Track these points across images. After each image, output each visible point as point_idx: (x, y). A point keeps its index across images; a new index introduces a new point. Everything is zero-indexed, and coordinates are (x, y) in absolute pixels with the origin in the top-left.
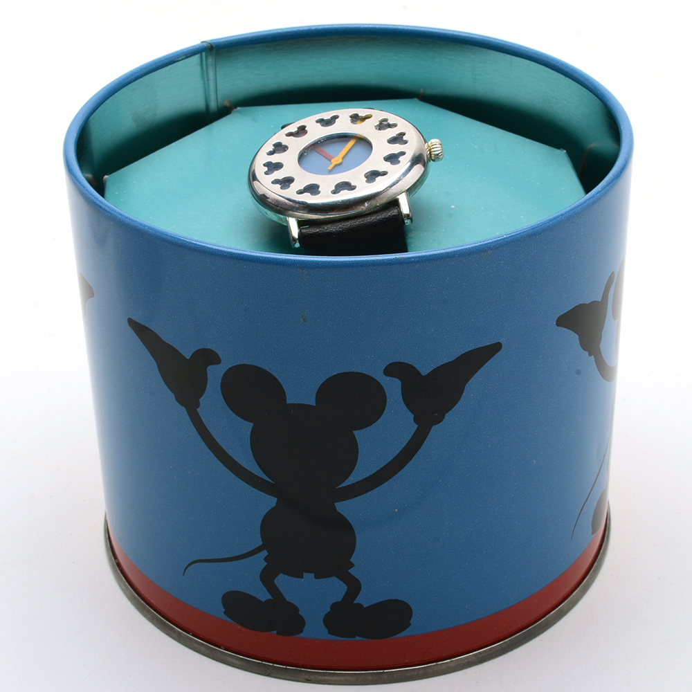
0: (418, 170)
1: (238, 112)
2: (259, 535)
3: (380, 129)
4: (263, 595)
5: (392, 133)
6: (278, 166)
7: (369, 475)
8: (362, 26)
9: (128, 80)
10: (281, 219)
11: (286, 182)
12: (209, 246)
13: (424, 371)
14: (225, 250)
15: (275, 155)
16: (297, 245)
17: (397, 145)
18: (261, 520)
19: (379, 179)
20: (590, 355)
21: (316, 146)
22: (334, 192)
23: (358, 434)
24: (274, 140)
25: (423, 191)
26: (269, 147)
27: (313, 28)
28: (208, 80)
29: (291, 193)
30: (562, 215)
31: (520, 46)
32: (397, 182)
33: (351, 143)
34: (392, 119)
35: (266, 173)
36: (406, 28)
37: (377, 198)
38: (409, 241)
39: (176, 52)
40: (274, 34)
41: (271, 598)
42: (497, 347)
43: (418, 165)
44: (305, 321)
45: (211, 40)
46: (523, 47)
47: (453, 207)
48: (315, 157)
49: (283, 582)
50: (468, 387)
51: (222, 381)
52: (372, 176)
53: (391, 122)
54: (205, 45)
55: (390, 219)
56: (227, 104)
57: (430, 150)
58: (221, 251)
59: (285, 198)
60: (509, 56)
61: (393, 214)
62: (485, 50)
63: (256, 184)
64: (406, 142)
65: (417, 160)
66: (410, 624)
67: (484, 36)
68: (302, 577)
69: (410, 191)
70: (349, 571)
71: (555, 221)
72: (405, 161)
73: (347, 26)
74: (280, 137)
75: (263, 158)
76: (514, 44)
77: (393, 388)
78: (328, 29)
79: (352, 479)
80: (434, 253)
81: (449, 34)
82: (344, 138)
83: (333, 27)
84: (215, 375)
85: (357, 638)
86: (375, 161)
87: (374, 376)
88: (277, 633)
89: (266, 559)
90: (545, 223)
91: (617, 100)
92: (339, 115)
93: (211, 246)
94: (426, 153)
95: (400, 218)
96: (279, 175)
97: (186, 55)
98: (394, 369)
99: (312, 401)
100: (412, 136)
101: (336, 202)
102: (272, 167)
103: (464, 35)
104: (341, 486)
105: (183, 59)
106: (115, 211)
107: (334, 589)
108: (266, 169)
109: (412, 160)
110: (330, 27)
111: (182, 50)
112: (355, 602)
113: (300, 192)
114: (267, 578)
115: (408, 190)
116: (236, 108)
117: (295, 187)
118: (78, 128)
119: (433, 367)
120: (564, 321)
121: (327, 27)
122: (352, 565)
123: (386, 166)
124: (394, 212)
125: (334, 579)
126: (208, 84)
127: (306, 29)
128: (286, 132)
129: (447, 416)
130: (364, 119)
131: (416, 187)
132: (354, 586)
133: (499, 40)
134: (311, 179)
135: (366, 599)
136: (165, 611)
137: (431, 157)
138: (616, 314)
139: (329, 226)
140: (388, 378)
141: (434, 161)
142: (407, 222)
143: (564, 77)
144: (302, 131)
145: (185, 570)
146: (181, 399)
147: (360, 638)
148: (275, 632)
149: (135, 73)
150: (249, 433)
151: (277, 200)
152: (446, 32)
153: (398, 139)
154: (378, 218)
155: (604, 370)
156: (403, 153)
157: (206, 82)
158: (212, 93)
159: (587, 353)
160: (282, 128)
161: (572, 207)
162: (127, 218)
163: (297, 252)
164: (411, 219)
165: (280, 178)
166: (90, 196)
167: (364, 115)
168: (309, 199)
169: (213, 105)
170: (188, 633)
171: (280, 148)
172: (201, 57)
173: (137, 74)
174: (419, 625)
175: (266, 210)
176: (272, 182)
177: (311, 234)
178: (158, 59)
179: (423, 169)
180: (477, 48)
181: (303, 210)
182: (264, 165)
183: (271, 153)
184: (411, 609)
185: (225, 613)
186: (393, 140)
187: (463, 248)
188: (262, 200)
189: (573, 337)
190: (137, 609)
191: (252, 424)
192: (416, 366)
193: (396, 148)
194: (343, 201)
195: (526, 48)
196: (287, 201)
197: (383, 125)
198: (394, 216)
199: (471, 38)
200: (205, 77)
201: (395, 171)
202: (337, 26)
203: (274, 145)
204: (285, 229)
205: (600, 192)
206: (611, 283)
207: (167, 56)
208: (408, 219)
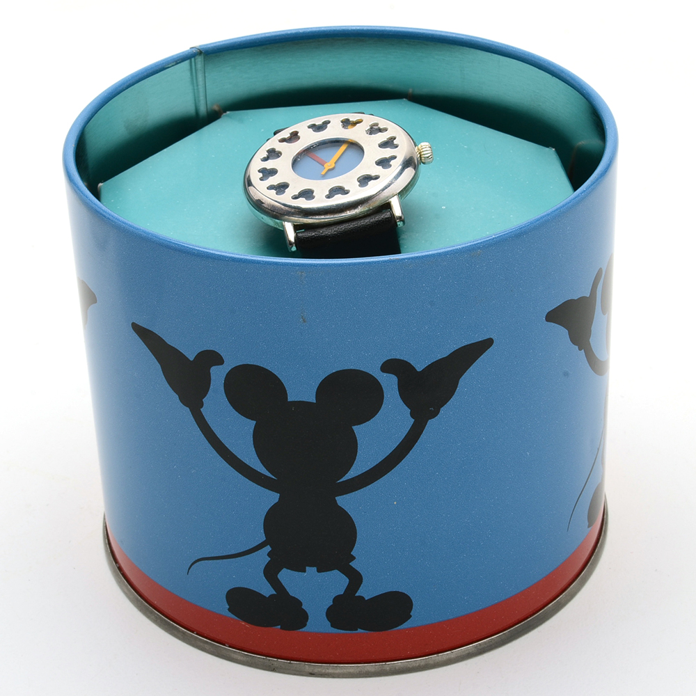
0: (409, 173)
1: (228, 116)
2: (262, 531)
3: (371, 134)
4: (267, 590)
5: (382, 137)
6: (273, 172)
7: (368, 469)
8: (350, 28)
9: (121, 88)
10: (277, 223)
11: (282, 188)
12: (211, 252)
13: (419, 367)
14: (228, 255)
15: (269, 161)
16: (294, 249)
17: (388, 149)
18: (264, 516)
19: (371, 183)
20: (580, 349)
21: (308, 151)
22: (328, 197)
23: (357, 429)
24: (268, 146)
25: (414, 193)
26: (263, 153)
27: (301, 31)
28: (197, 86)
29: (286, 198)
30: (548, 215)
31: (507, 46)
32: (389, 185)
33: (343, 147)
34: (383, 123)
35: (261, 179)
36: (393, 29)
37: (370, 202)
38: (401, 242)
39: (166, 59)
40: (262, 38)
41: (275, 593)
42: (488, 343)
43: (409, 168)
44: (304, 321)
45: (200, 46)
46: (510, 46)
47: (444, 207)
48: (307, 162)
49: (287, 577)
50: (462, 382)
51: (225, 381)
52: (365, 180)
53: (381, 126)
54: (194, 51)
55: (383, 221)
56: (216, 108)
57: (420, 153)
58: (223, 256)
59: (281, 204)
60: (496, 55)
61: (386, 216)
62: (473, 50)
63: (251, 188)
64: (396, 146)
65: (408, 163)
66: (411, 616)
67: (472, 37)
68: (305, 571)
69: (402, 194)
70: (350, 564)
71: (541, 220)
72: (396, 165)
73: (334, 28)
74: (274, 143)
75: (257, 164)
76: (501, 44)
77: (389, 383)
78: (315, 32)
79: (352, 473)
80: (427, 253)
81: (436, 35)
82: (337, 142)
83: (321, 29)
84: (218, 375)
85: (360, 631)
86: (367, 165)
87: (371, 373)
88: (281, 628)
89: (269, 555)
90: (531, 223)
91: (602, 99)
92: (330, 120)
93: (213, 252)
94: (416, 156)
95: (392, 220)
96: (274, 180)
97: (176, 61)
98: (391, 366)
99: (312, 398)
100: (402, 140)
101: (331, 206)
102: (267, 173)
103: (451, 35)
104: (341, 480)
105: (173, 66)
106: (118, 220)
107: (336, 582)
108: (261, 175)
109: (404, 163)
110: (318, 29)
111: (172, 56)
112: (357, 595)
113: (295, 197)
114: (271, 573)
115: (399, 193)
116: (225, 112)
117: (290, 192)
118: (76, 138)
119: (428, 363)
120: (553, 317)
121: (314, 30)
122: (353, 558)
123: (378, 170)
124: (387, 215)
125: (336, 572)
126: (198, 89)
127: (294, 32)
128: (279, 138)
129: (442, 410)
130: (355, 124)
131: (408, 190)
132: (355, 579)
133: (486, 40)
134: (306, 184)
135: (367, 591)
136: (169, 612)
137: (421, 159)
138: (606, 309)
139: (324, 229)
140: (385, 375)
141: (424, 163)
142: (400, 224)
143: (551, 76)
144: (294, 136)
145: (189, 569)
146: (185, 400)
147: (362, 631)
148: (279, 627)
149: (127, 81)
150: (252, 431)
151: (273, 206)
152: (434, 33)
153: (389, 143)
154: (372, 220)
155: (596, 364)
156: (394, 157)
157: (196, 88)
158: (202, 98)
159: (577, 347)
160: (275, 134)
161: (558, 206)
162: (131, 226)
163: (293, 255)
164: (403, 221)
165: (275, 184)
166: (94, 206)
167: (355, 120)
168: (303, 204)
169: (203, 110)
170: (193, 632)
171: (273, 154)
172: (191, 63)
173: (129, 82)
174: (420, 616)
175: (262, 216)
176: (268, 188)
177: (307, 238)
178: (148, 67)
179: (414, 172)
180: (465, 48)
181: (299, 215)
182: (259, 171)
183: (265, 159)
184: (411, 600)
185: (229, 610)
186: (384, 145)
187: (454, 248)
188: (258, 205)
189: (562, 332)
190: (140, 611)
191: (255, 422)
192: (411, 363)
193: (387, 153)
194: (337, 205)
195: (513, 48)
196: (283, 206)
197: (374, 130)
198: (387, 218)
199: (458, 38)
200: (195, 82)
201: (386, 175)
202: (325, 29)
203: (268, 151)
204: (281, 233)
205: (584, 191)
206: (600, 279)
207: (157, 63)
208: (400, 221)
